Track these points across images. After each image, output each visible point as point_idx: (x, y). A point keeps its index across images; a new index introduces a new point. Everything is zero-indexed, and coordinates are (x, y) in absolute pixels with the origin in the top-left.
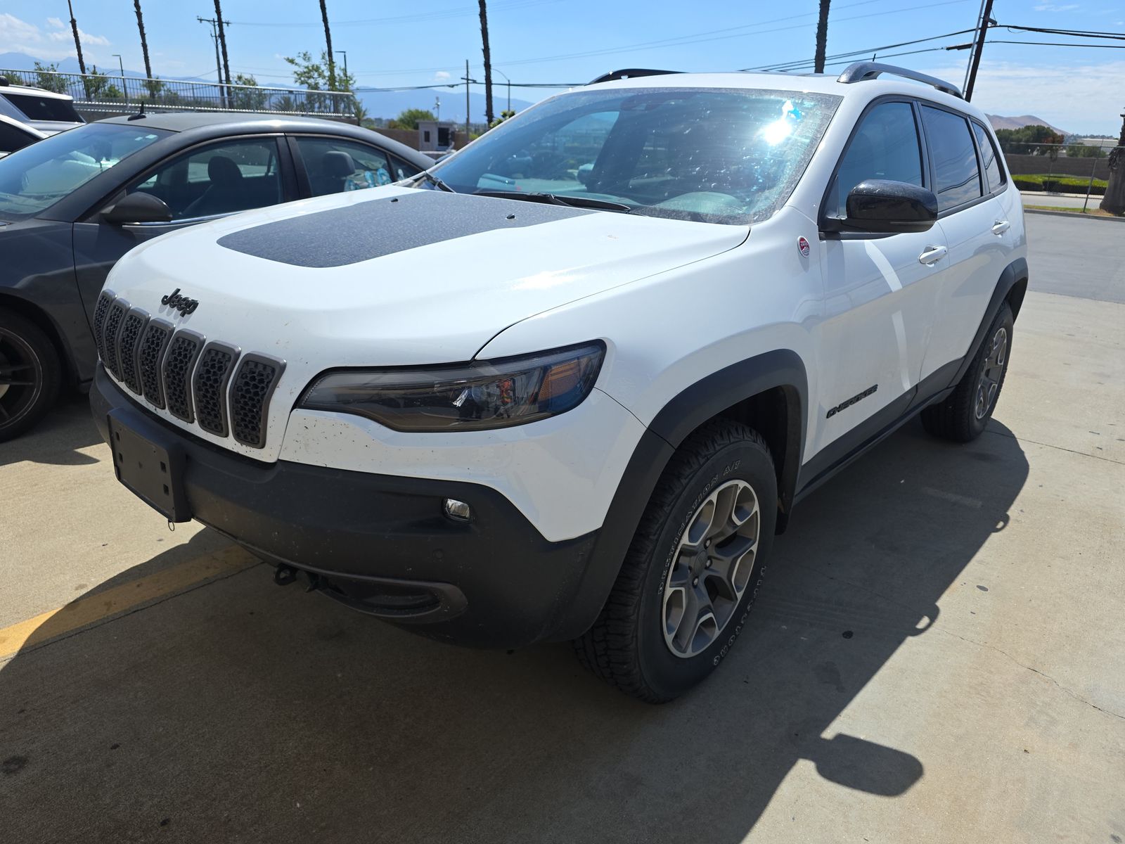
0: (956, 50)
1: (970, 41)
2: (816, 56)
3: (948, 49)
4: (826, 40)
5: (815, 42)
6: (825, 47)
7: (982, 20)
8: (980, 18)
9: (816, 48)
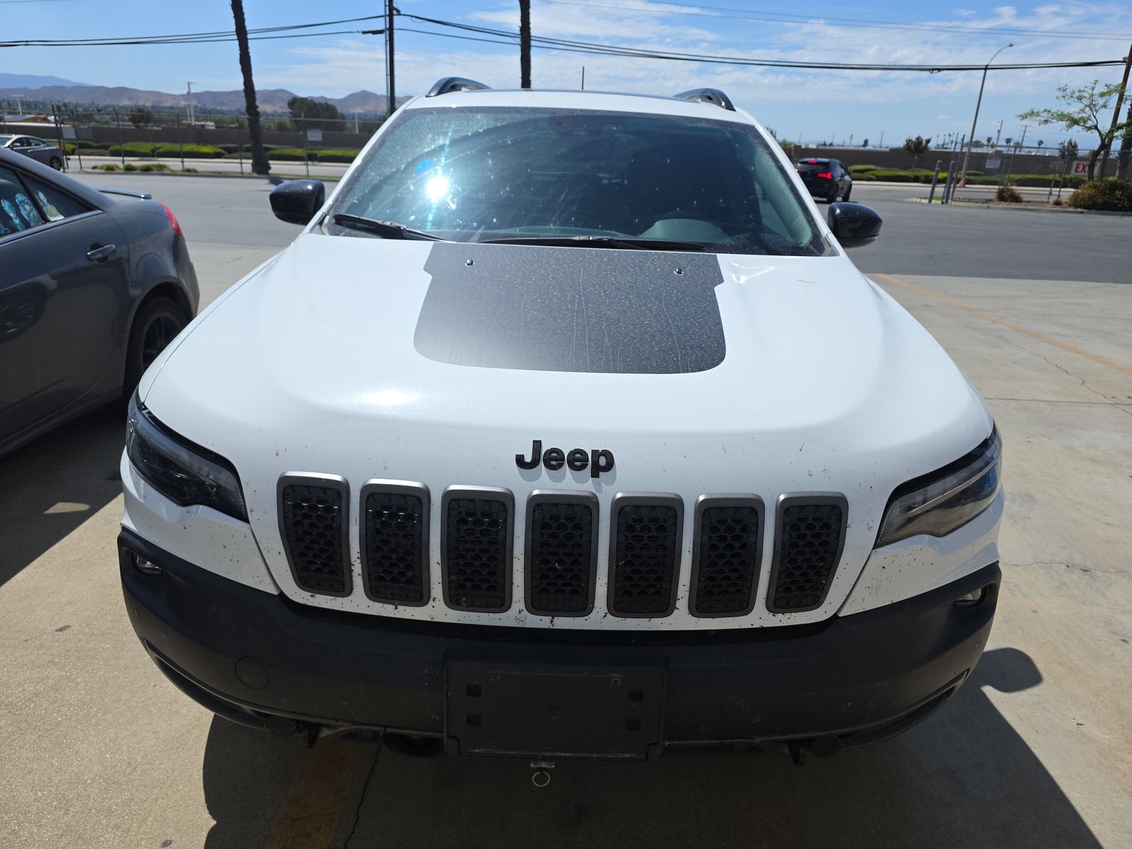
0: (370, 35)
1: (382, 27)
2: (236, 29)
3: (364, 33)
4: (243, 14)
5: (232, 14)
6: (244, 20)
7: (387, 8)
8: (385, 5)
9: (234, 20)
